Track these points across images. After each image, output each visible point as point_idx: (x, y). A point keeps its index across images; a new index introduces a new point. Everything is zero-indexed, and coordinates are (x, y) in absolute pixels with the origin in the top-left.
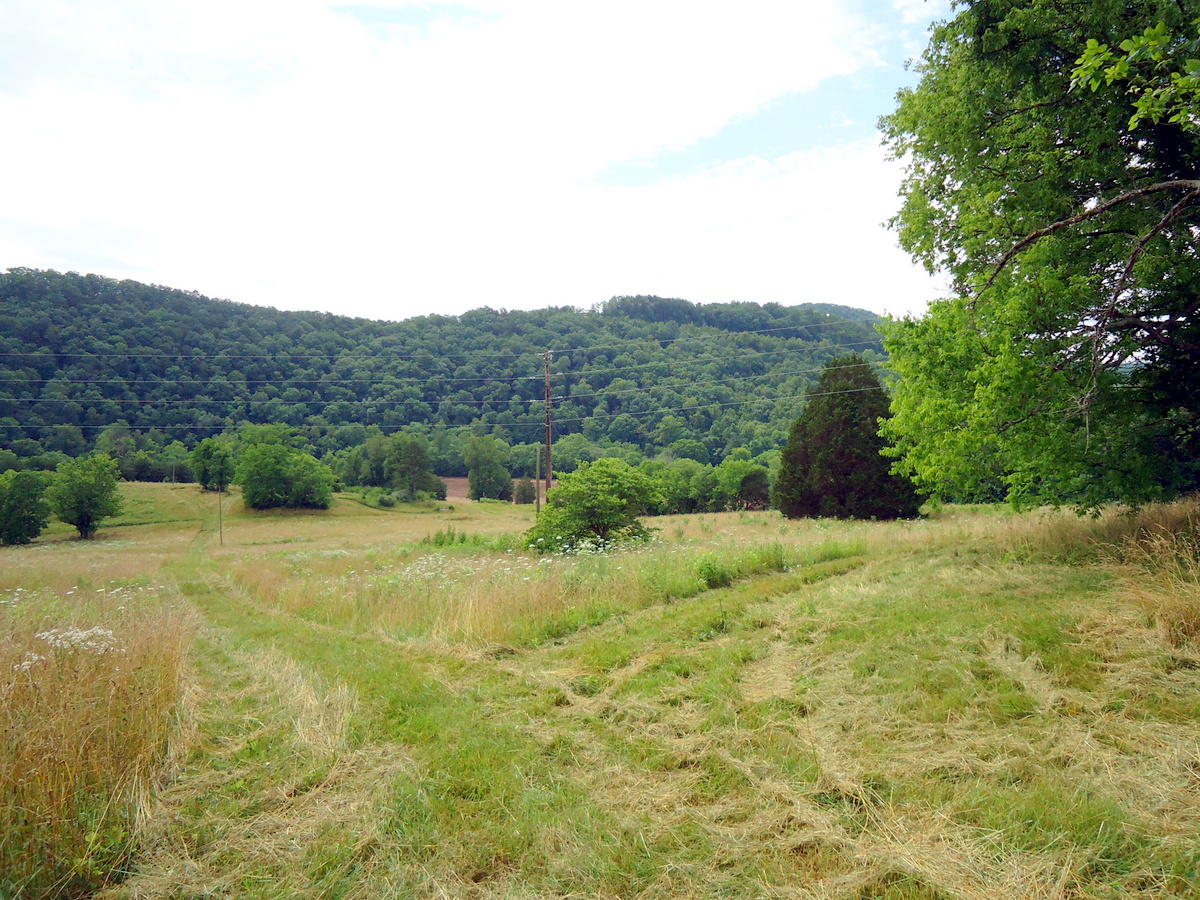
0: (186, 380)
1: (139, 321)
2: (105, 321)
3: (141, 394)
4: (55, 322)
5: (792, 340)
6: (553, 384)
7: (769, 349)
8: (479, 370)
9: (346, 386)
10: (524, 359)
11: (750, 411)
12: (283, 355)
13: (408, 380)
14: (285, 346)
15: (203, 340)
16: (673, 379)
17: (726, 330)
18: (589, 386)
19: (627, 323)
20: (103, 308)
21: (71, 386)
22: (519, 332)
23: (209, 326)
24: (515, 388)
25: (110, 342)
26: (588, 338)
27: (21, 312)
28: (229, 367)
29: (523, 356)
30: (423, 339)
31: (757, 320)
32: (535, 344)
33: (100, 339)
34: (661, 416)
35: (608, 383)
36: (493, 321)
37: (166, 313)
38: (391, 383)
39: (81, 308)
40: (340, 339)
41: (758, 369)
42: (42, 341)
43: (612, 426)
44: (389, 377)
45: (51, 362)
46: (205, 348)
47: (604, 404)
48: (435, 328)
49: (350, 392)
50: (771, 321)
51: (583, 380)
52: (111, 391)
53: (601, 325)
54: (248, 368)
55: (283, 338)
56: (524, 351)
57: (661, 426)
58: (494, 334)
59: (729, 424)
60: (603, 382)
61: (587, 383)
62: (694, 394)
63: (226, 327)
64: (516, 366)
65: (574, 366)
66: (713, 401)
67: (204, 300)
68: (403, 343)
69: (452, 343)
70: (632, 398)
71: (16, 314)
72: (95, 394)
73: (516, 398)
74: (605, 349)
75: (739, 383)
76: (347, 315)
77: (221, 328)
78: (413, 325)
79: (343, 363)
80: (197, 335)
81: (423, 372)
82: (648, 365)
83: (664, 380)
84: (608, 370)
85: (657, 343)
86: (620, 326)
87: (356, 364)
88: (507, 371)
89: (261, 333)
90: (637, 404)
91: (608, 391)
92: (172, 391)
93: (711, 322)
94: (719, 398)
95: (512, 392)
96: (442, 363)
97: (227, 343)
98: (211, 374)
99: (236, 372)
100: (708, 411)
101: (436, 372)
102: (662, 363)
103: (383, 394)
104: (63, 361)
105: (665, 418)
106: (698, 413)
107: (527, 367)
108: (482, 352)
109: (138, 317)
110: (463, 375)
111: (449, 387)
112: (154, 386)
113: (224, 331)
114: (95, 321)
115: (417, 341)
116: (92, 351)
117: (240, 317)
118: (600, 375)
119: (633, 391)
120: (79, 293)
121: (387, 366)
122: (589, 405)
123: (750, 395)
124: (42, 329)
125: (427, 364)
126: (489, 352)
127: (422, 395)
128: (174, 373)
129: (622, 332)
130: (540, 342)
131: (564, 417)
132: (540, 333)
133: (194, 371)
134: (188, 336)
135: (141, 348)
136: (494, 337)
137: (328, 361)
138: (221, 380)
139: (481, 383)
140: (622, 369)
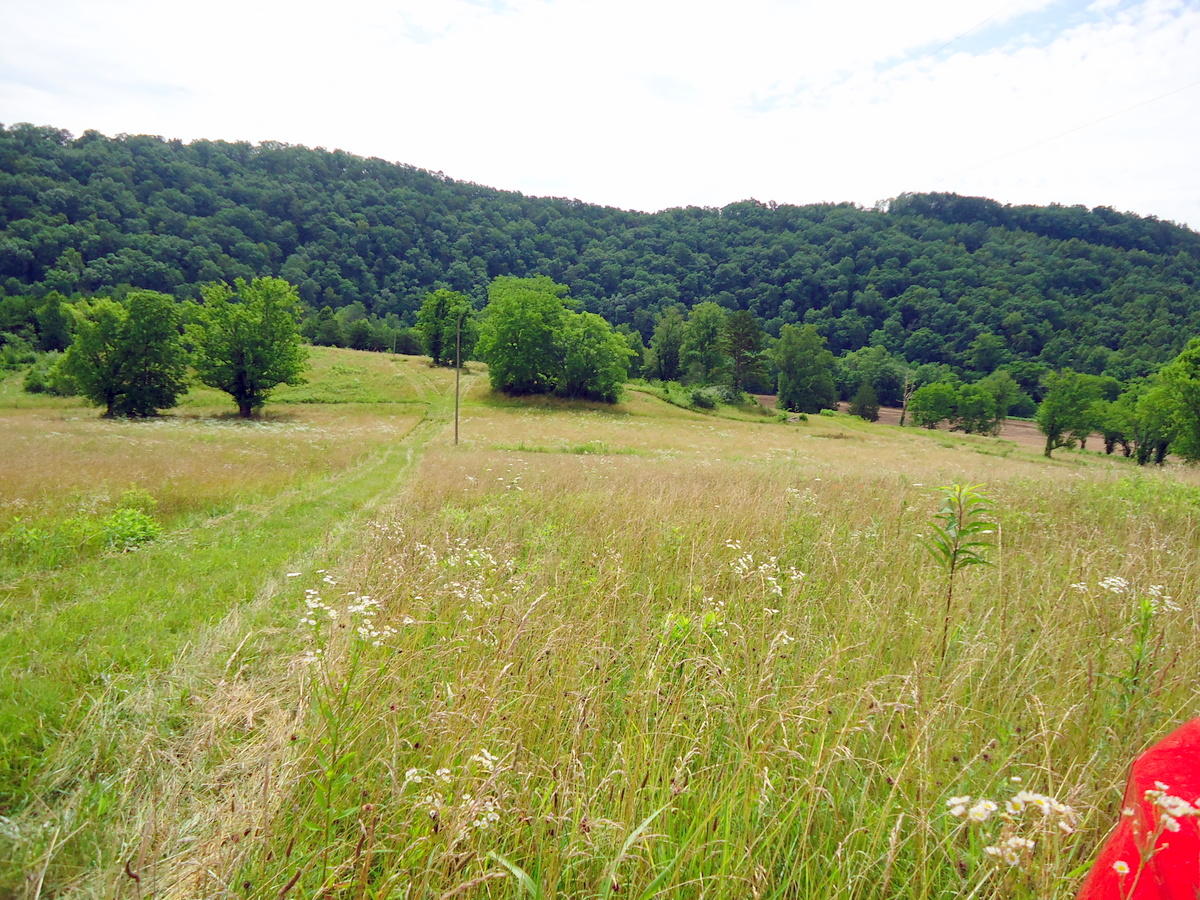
0: (425, 262)
1: (382, 199)
2: (349, 197)
3: (379, 277)
4: (301, 197)
5: (1134, 252)
6: (834, 289)
7: (1105, 261)
8: (744, 269)
9: (593, 280)
10: (798, 258)
11: (1092, 334)
12: (526, 242)
13: (663, 276)
14: (530, 232)
15: (447, 222)
16: (986, 289)
17: (1045, 237)
18: (877, 293)
19: (921, 222)
20: (348, 184)
21: (312, 262)
22: (792, 229)
23: (452, 208)
24: (786, 292)
25: (351, 220)
26: (875, 237)
27: (268, 184)
28: (468, 253)
29: (798, 256)
30: (679, 232)
31: (1083, 226)
32: (811, 242)
33: (343, 217)
34: (973, 335)
35: (902, 291)
36: (761, 214)
37: (410, 192)
38: (644, 278)
39: (325, 184)
40: (588, 228)
41: (1094, 285)
42: (287, 216)
43: (908, 342)
44: (640, 271)
45: (293, 237)
46: (447, 231)
47: (898, 315)
48: (693, 220)
49: (597, 286)
50: (1105, 227)
51: (870, 286)
52: (349, 271)
53: (889, 224)
54: (490, 254)
55: (528, 223)
56: (798, 249)
57: (976, 345)
58: (761, 229)
59: (1067, 348)
60: (893, 290)
61: (877, 290)
62: (1017, 308)
63: (470, 210)
64: (788, 266)
65: (860, 269)
66: (1041, 319)
67: (449, 181)
68: (658, 236)
69: (713, 237)
70: (934, 310)
71: (262, 187)
72: (334, 271)
73: (788, 302)
74: (898, 251)
75: (1071, 300)
76: (597, 203)
77: (464, 211)
78: (669, 216)
79: (591, 254)
80: (439, 217)
81: (680, 269)
82: (953, 271)
83: (974, 291)
84: (901, 276)
85: (962, 247)
86: (913, 226)
87: (606, 256)
88: (777, 273)
89: (505, 217)
90: (941, 316)
91: (901, 299)
92: (411, 275)
93: (1025, 227)
94: (1049, 314)
95: (784, 296)
96: (701, 259)
97: (469, 226)
98: (452, 259)
99: (477, 258)
100: (1035, 331)
101: (693, 269)
102: (971, 271)
103: (634, 290)
104: (305, 236)
105: (982, 335)
106: (1024, 332)
107: (802, 267)
108: (748, 249)
109: (381, 194)
110: (726, 274)
111: (708, 287)
112: (394, 268)
113: (468, 214)
114: (339, 196)
115: (674, 233)
116: (334, 228)
117: (483, 200)
118: (892, 282)
119: (934, 302)
120: (325, 169)
121: (639, 260)
122: (878, 316)
123: (1090, 315)
124: (286, 202)
125: (684, 260)
126: (757, 248)
127: (678, 294)
128: (414, 256)
129: (915, 234)
130: (815, 240)
131: (845, 328)
132: (818, 229)
133: (435, 254)
134: (430, 217)
135: (381, 227)
136: (761, 233)
137: (574, 252)
138: (464, 266)
139: (745, 283)
140: (920, 275)
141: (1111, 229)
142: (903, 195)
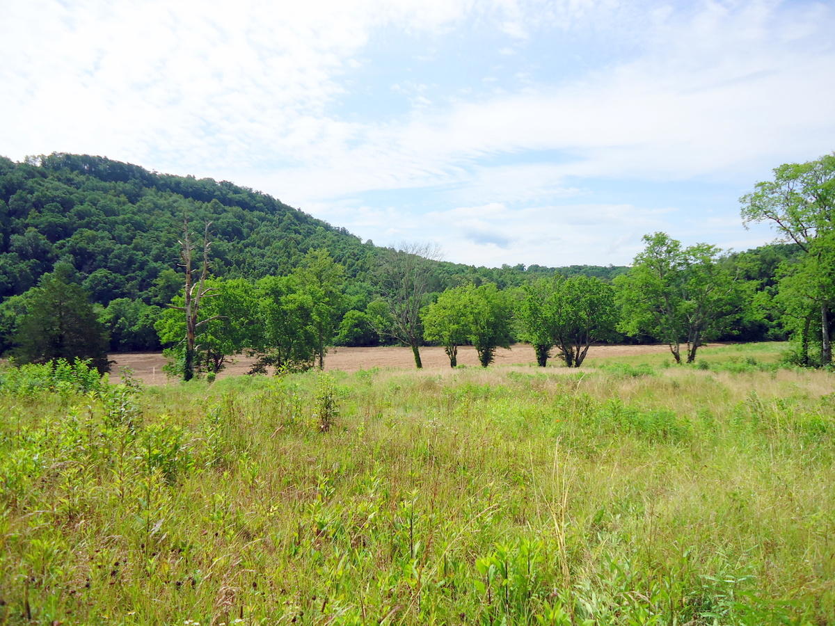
5: (257, 213)
7: (241, 218)
17: (190, 199)
18: (41, 236)
19: (77, 177)
26: (30, 183)
31: (217, 193)
34: (154, 274)
35: (70, 235)
41: (239, 234)
47: (69, 257)
51: (30, 229)
53: (44, 176)
60: (57, 233)
61: (39, 232)
70: (109, 251)
74: (58, 197)
75: (227, 244)
82: (120, 217)
83: (145, 234)
84: (65, 220)
85: (123, 198)
90: (116, 257)
91: (70, 241)
93: (173, 190)
102: (137, 218)
118: (57, 226)
119: (108, 244)
122: (45, 259)
129: (73, 186)
140: (87, 219)
141: (237, 197)
142: (54, 154)
